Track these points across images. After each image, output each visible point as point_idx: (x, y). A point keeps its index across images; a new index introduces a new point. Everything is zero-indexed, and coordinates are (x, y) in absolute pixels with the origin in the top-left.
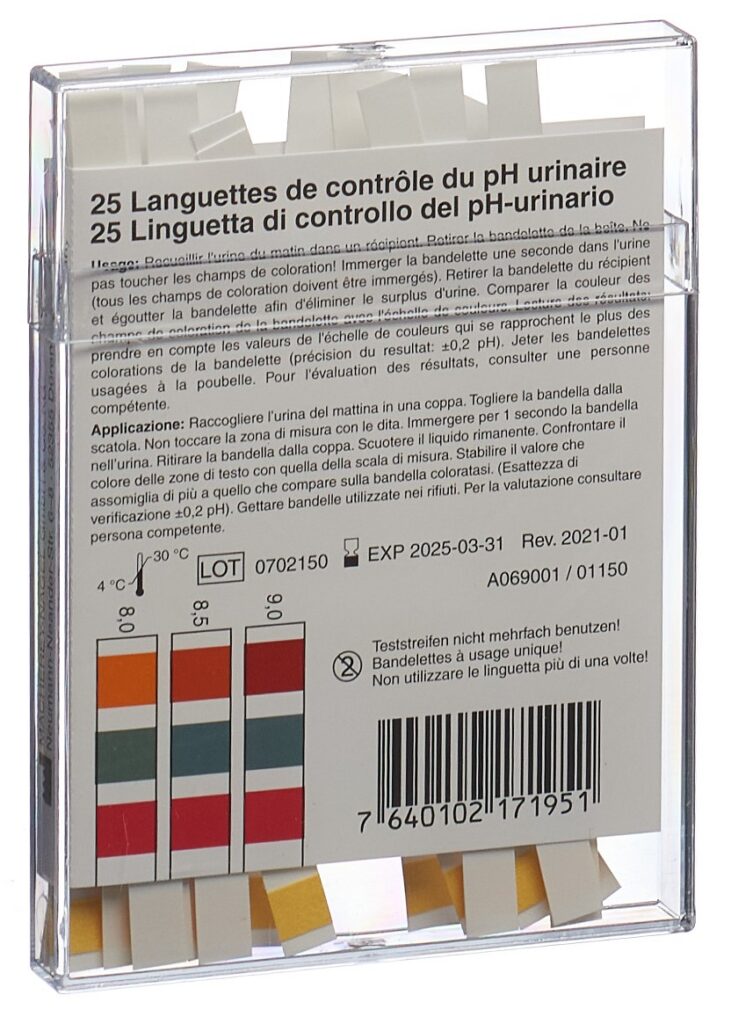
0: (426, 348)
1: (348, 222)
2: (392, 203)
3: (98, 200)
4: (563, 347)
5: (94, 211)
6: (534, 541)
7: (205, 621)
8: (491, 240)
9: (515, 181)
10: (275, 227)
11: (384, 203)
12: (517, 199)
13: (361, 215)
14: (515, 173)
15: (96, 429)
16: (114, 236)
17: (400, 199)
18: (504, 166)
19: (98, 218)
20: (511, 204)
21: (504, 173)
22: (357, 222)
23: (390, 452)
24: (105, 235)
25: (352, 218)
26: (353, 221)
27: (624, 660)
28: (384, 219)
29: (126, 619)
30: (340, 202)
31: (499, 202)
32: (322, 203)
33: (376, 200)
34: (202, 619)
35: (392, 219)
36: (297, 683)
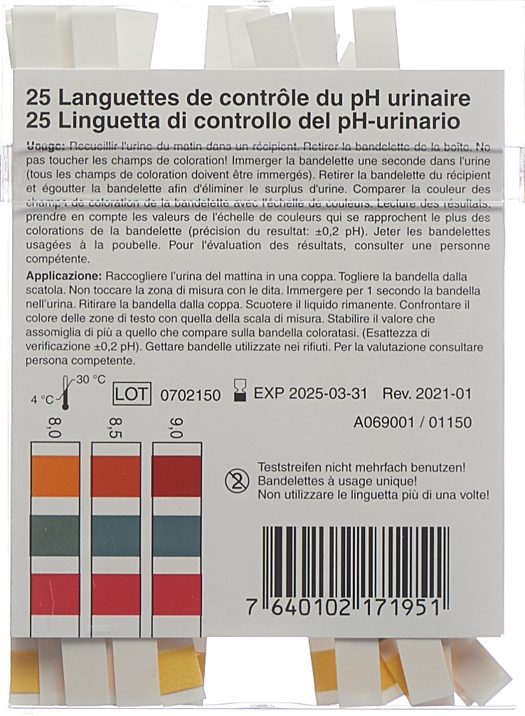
0: (302, 232)
1: (238, 126)
2: (274, 114)
3: (32, 94)
4: (417, 239)
5: (29, 103)
6: (393, 394)
7: (119, 434)
8: (357, 149)
9: (377, 104)
10: (178, 126)
11: (268, 114)
12: (379, 118)
13: (249, 122)
14: (377, 97)
15: (30, 275)
16: (45, 123)
17: (281, 111)
18: (367, 91)
19: (32, 108)
20: (374, 122)
21: (368, 97)
22: (245, 127)
23: (272, 312)
24: (37, 122)
25: (241, 124)
26: (242, 126)
27: (469, 496)
28: (268, 127)
29: (55, 427)
30: (232, 110)
31: (364, 120)
32: (216, 109)
33: (261, 111)
34: (116, 432)
35: (274, 127)
36: (196, 490)
